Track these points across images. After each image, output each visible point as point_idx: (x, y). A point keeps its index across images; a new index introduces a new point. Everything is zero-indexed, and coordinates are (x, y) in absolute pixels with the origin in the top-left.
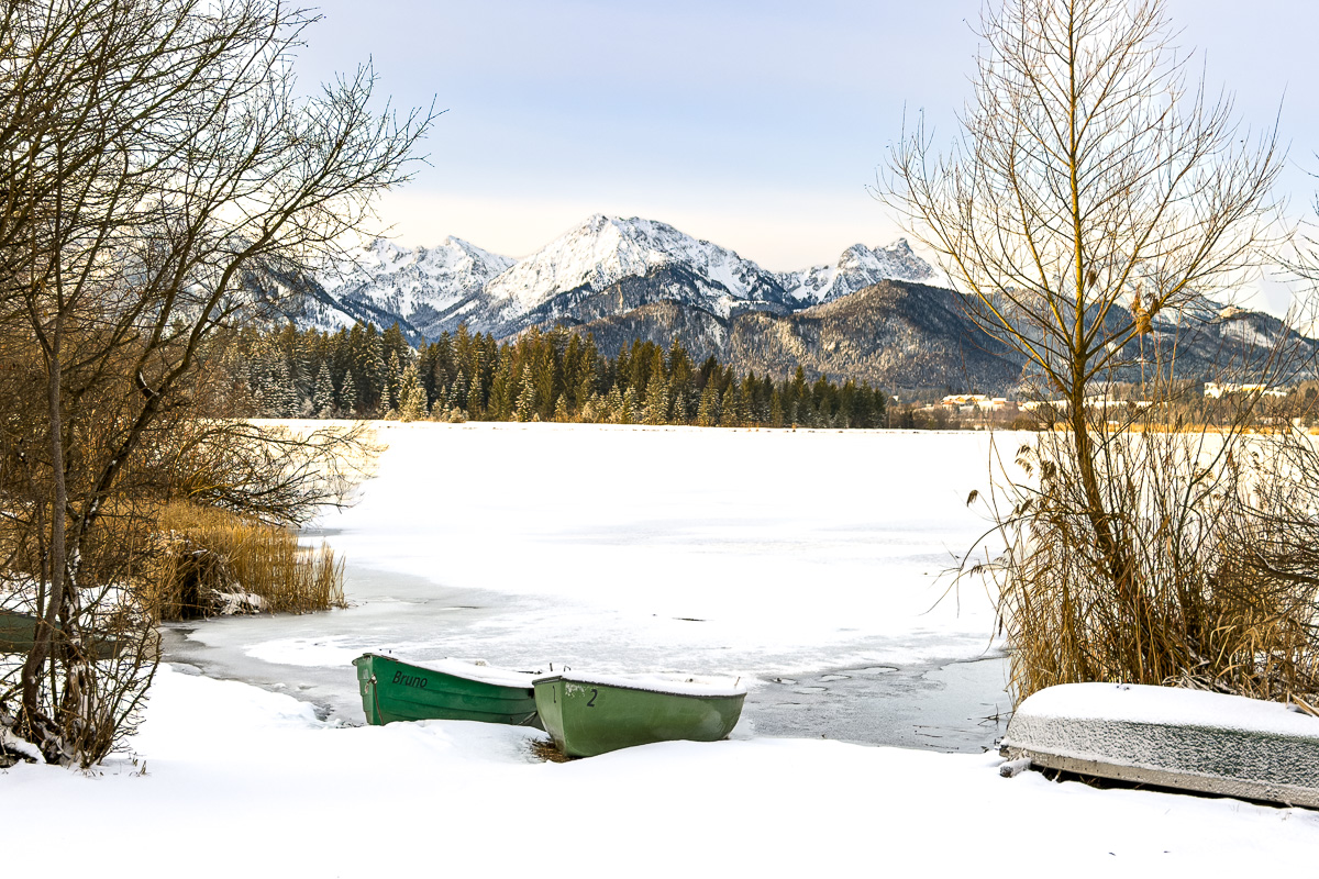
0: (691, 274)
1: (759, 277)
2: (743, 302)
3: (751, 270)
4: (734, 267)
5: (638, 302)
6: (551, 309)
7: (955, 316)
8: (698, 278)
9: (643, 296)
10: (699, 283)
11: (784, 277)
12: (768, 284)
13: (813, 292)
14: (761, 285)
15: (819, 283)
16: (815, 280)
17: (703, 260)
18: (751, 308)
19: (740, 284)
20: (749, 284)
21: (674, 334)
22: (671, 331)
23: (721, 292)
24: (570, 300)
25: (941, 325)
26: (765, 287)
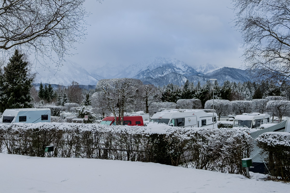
0: (173, 66)
1: (188, 67)
2: (186, 73)
3: (186, 65)
4: (182, 65)
5: (161, 73)
6: (140, 75)
7: (242, 75)
8: (175, 67)
9: (163, 72)
10: (175, 69)
11: (194, 67)
12: (191, 68)
13: (201, 70)
14: (189, 69)
15: (202, 68)
16: (201, 67)
17: (175, 63)
18: (188, 74)
19: (184, 68)
20: (186, 68)
21: (175, 81)
22: (175, 80)
23: (180, 70)
24: (145, 73)
25: (239, 78)
26: (190, 69)
